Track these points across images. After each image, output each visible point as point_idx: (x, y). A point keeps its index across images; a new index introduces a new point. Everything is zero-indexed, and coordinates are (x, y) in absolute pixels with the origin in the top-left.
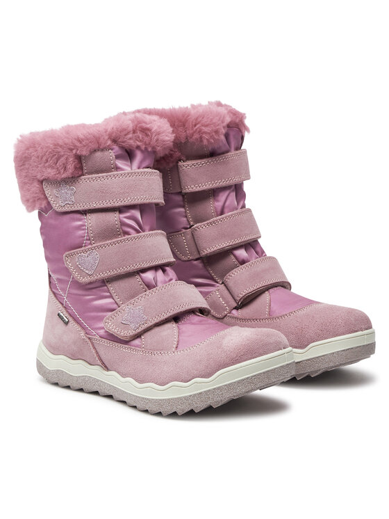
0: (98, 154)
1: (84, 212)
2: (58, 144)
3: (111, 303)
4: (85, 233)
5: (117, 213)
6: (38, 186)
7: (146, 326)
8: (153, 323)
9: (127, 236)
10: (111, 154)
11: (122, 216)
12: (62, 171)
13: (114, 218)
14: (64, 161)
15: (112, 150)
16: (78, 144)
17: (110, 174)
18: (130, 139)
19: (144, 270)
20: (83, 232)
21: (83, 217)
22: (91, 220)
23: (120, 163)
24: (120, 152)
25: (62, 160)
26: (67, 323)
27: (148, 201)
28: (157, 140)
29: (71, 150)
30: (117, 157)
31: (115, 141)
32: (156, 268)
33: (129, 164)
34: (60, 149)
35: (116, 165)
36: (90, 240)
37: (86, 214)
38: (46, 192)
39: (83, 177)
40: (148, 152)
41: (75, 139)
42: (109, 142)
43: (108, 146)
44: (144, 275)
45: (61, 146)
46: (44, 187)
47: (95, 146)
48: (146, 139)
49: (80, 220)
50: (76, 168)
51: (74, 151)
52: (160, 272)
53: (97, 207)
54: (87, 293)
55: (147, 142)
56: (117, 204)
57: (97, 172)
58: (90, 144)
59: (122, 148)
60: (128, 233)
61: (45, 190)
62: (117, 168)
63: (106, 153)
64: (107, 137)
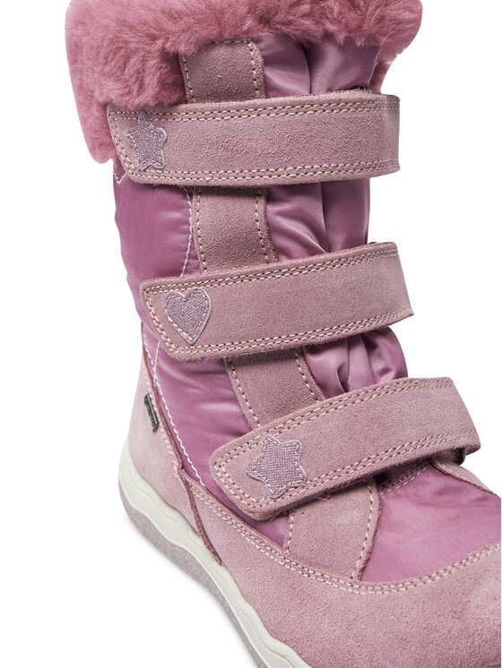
0: (221, 53)
1: (189, 190)
2: (125, 21)
4: (187, 241)
5: (262, 201)
6: (97, 114)
7: (301, 493)
8: (320, 487)
9: (285, 262)
10: (252, 55)
11: (272, 209)
12: (135, 88)
13: (252, 212)
14: (138, 66)
15: (257, 41)
16: (170, 26)
17: (247, 103)
18: (304, 16)
19: (316, 349)
20: (183, 237)
21: (184, 202)
22: (202, 213)
23: (276, 77)
24: (278, 48)
25: (134, 62)
26: (155, 428)
27: (342, 175)
28: (381, 19)
29: (154, 38)
30: (269, 61)
31: (265, 20)
32: (349, 343)
33: (307, 77)
34: (129, 36)
35: (266, 79)
36: (196, 258)
37: (191, 195)
38: (113, 132)
39: (183, 106)
40: (355, 48)
41: (163, 12)
42: (249, 23)
43: (247, 32)
44: (315, 360)
45: (131, 27)
46: (109, 119)
47: (211, 32)
48: (352, 17)
49: (178, 208)
50: (163, 84)
51: (159, 43)
52: (359, 354)
53: (213, 183)
55: (353, 25)
56: (259, 181)
57: (217, 96)
58: (196, 27)
59: (284, 38)
60: (287, 253)
61: (111, 125)
62: (269, 89)
63: (240, 50)
64: (243, 10)
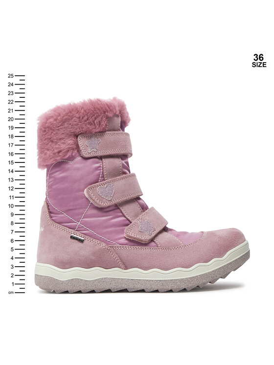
1: (101, 158)
3: (124, 220)
4: (100, 172)
5: (120, 160)
6: (74, 139)
7: (155, 232)
8: (159, 230)
9: (124, 175)
10: (119, 120)
11: (122, 161)
13: (119, 162)
21: (99, 161)
22: (105, 163)
26: (82, 241)
34: (98, 111)
36: (104, 177)
37: (101, 159)
38: (80, 143)
39: (106, 132)
49: (97, 163)
54: (105, 214)
61: (78, 140)
64: (118, 108)
